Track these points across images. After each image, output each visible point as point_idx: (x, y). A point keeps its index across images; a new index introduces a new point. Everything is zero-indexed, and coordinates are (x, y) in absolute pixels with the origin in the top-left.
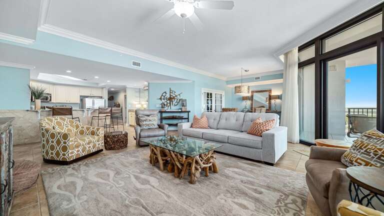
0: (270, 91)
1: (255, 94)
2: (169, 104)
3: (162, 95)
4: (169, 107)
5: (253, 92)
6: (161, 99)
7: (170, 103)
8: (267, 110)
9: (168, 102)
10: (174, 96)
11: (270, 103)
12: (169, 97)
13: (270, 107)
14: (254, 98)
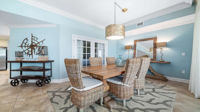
0: (155, 39)
1: (138, 44)
2: (30, 53)
3: (23, 42)
4: (31, 56)
5: (136, 41)
6: (22, 46)
7: (32, 52)
8: (152, 60)
9: (30, 50)
10: (36, 43)
11: (155, 52)
12: (30, 44)
13: (155, 57)
14: (137, 48)
